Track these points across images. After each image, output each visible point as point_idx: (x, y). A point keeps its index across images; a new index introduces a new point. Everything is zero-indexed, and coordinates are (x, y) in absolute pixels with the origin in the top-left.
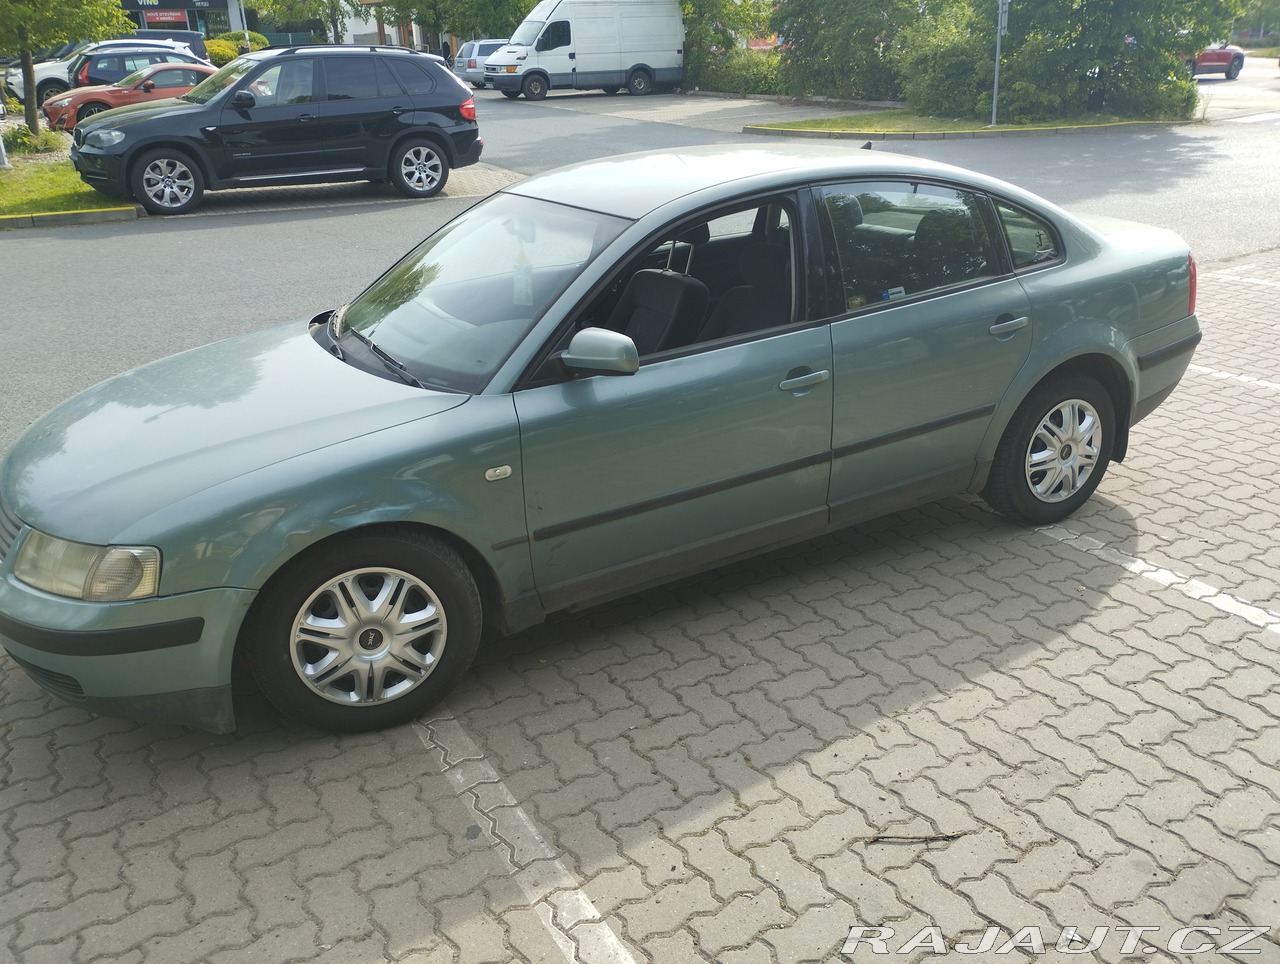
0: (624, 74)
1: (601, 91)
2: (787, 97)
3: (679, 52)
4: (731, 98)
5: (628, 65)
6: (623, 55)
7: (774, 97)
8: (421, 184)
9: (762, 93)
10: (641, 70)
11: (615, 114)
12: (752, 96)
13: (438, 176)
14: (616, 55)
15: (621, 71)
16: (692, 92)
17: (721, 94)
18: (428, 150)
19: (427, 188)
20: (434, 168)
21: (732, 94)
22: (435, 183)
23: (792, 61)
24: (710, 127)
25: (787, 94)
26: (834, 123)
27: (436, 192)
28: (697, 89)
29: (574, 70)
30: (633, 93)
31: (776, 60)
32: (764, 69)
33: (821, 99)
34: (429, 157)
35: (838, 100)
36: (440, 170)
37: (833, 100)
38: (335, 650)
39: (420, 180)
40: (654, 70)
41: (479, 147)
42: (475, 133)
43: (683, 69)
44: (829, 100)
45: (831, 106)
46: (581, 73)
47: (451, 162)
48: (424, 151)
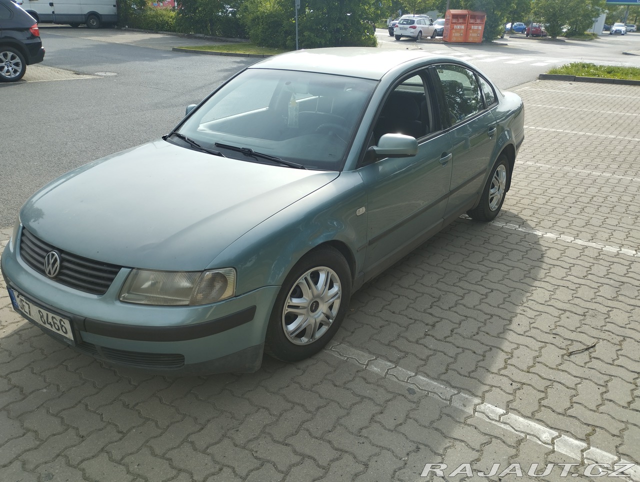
0: (84, 17)
1: (69, 26)
2: (182, 34)
3: (114, 6)
4: (149, 33)
5: (86, 11)
6: (82, 5)
7: (174, 33)
8: (9, 74)
9: (166, 31)
10: (93, 15)
11: (89, 38)
12: (161, 32)
13: (19, 69)
14: (78, 5)
15: (82, 15)
16: (124, 28)
17: (142, 30)
18: (12, 54)
19: (13, 76)
20: (17, 64)
21: (149, 31)
22: (18, 73)
23: (183, 15)
24: (151, 47)
25: (182, 32)
26: (218, 48)
27: (19, 79)
28: (127, 27)
29: (53, 12)
30: (89, 27)
31: (173, 14)
32: (166, 18)
33: (201, 35)
34: (13, 58)
35: (211, 37)
36: (21, 66)
37: (208, 37)
38: (301, 314)
39: (8, 71)
40: (101, 15)
41: (43, 52)
42: (40, 44)
43: (118, 15)
44: (206, 36)
45: (208, 39)
46: (58, 15)
47: (27, 61)
48: (10, 54)
